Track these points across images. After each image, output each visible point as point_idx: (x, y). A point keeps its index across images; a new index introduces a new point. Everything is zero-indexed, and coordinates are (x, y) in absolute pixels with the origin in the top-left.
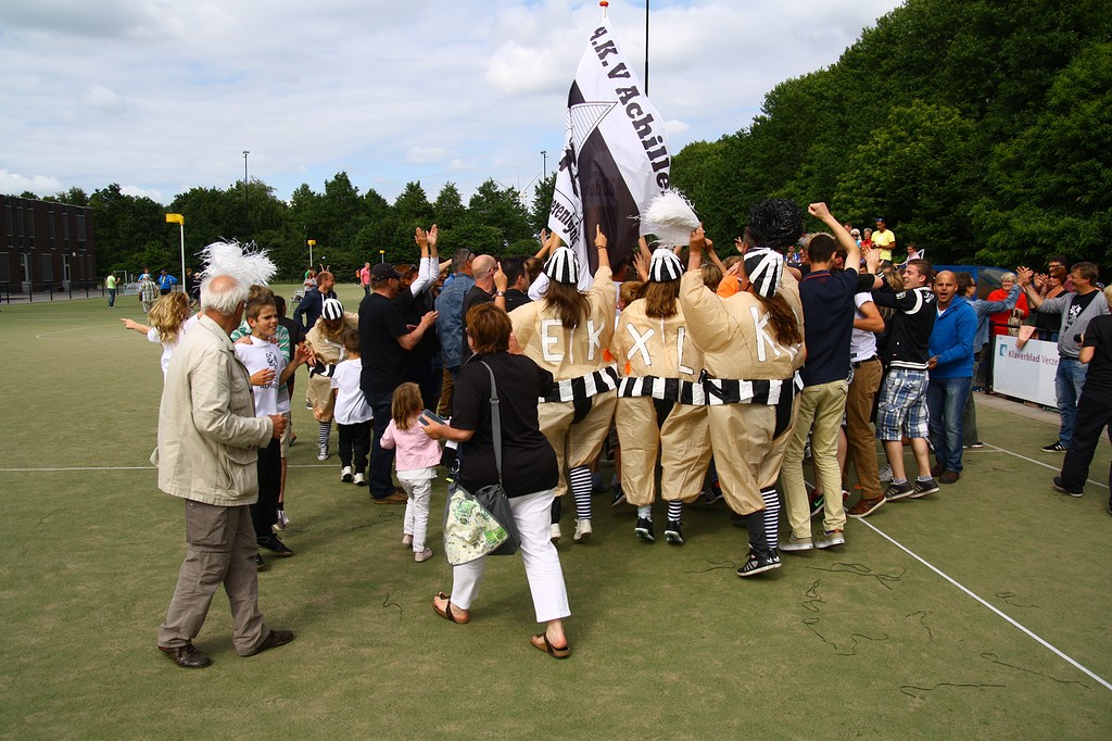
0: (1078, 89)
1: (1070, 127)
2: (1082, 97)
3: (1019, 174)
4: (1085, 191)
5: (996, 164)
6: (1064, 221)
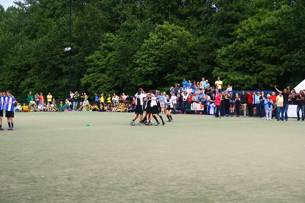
1: (245, 47)
2: (247, 36)
3: (227, 60)
4: (250, 67)
5: (219, 56)
6: (246, 77)
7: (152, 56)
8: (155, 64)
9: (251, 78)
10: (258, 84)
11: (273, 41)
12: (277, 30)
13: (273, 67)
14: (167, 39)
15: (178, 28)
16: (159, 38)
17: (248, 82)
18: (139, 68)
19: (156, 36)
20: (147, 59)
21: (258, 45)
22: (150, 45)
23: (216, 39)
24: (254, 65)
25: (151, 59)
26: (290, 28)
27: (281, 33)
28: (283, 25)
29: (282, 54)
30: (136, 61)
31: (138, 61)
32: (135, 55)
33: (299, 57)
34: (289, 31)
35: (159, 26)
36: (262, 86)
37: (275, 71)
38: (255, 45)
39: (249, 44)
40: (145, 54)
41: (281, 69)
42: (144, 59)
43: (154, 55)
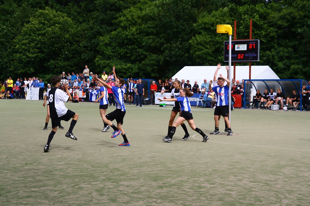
0: (129, 23)
1: (128, 35)
2: (130, 25)
3: (110, 48)
4: (131, 56)
5: (102, 44)
6: (128, 65)
7: (32, 42)
8: (37, 50)
9: (133, 66)
10: (139, 72)
11: (154, 32)
12: (157, 20)
13: (154, 56)
14: (49, 25)
15: (60, 14)
16: (40, 23)
17: (130, 70)
18: (18, 55)
19: (37, 22)
20: (27, 45)
21: (139, 34)
22: (31, 30)
23: (98, 27)
24: (135, 53)
25: (32, 44)
26: (170, 19)
27: (161, 23)
28: (163, 16)
29: (162, 44)
30: (15, 46)
31: (17, 46)
32: (14, 40)
33: (179, 47)
34: (168, 22)
35: (41, 11)
36: (143, 74)
37: (156, 60)
38: (138, 34)
39: (132, 32)
40: (26, 39)
41: (161, 58)
42: (24, 44)
43: (36, 40)
